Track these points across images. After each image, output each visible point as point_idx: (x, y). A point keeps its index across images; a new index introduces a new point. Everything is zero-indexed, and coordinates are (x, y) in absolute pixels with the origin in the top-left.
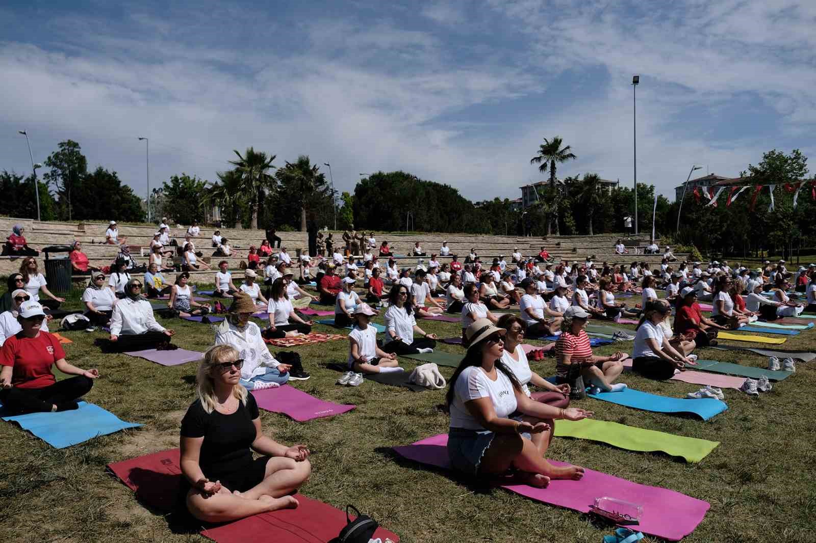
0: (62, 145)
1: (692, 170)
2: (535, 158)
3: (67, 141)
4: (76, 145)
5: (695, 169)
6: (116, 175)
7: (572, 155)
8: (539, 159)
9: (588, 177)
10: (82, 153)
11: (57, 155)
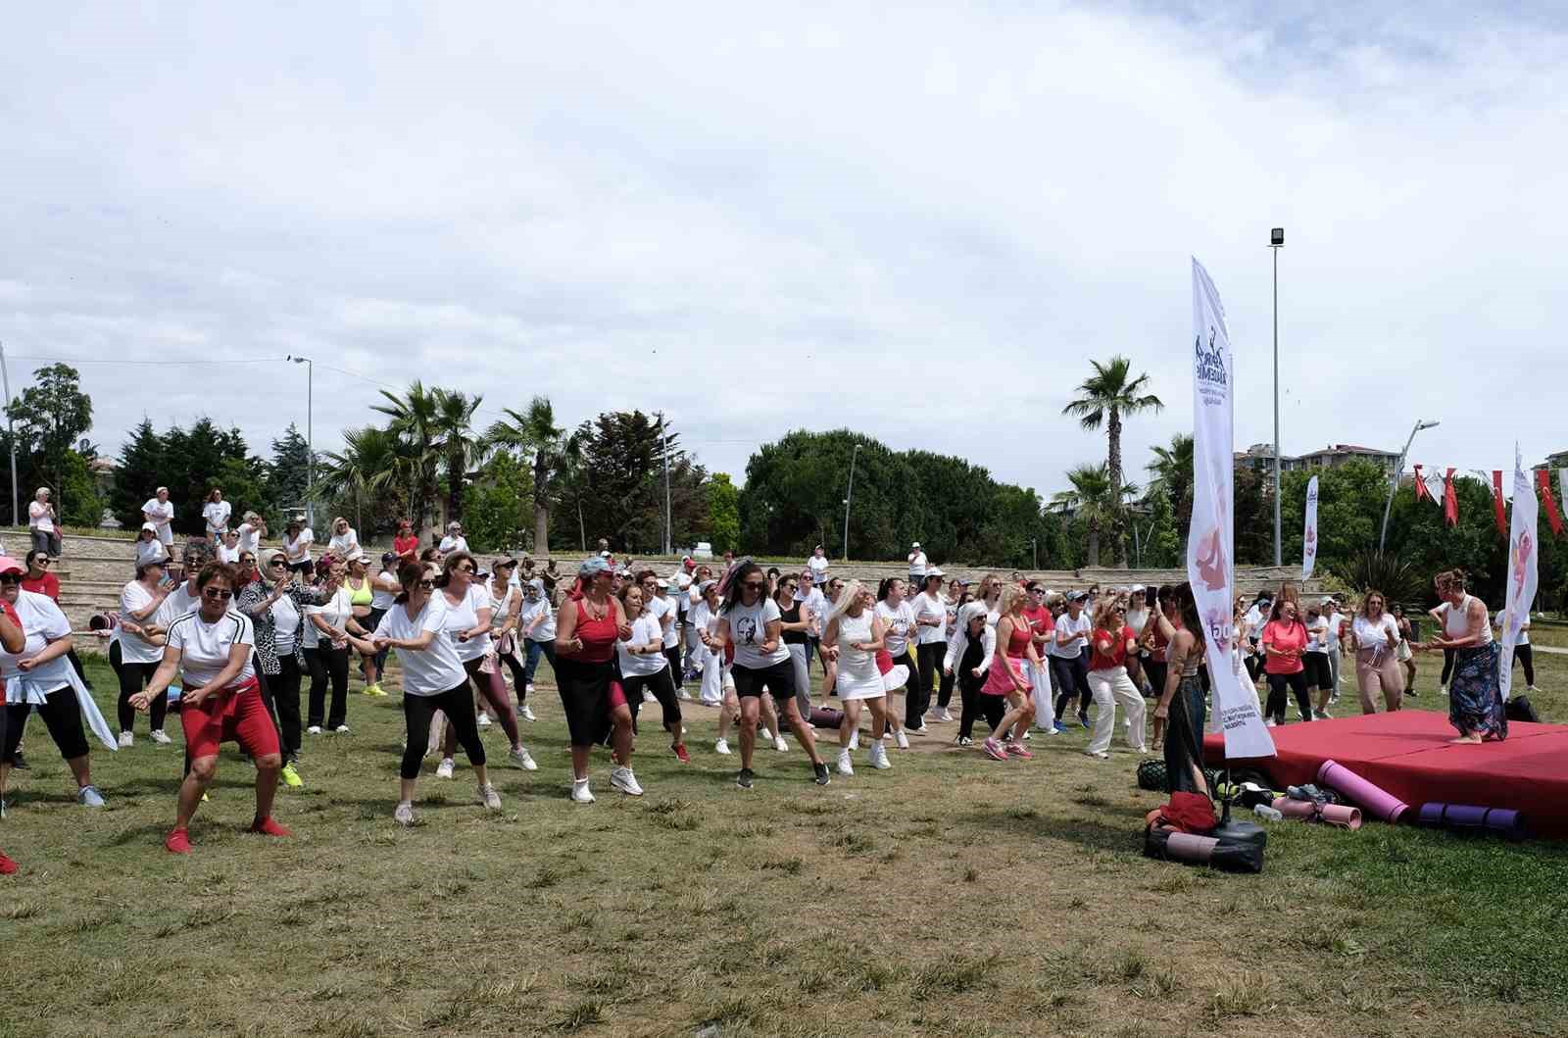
0: (45, 372)
1: (1416, 429)
2: (1075, 404)
3: (54, 367)
4: (72, 374)
5: (1423, 427)
6: (239, 435)
7: (1154, 399)
8: (1082, 405)
9: (1179, 441)
10: (82, 391)
11: (30, 395)
